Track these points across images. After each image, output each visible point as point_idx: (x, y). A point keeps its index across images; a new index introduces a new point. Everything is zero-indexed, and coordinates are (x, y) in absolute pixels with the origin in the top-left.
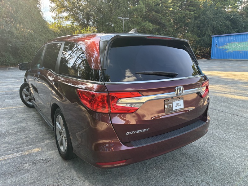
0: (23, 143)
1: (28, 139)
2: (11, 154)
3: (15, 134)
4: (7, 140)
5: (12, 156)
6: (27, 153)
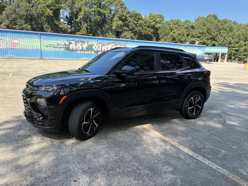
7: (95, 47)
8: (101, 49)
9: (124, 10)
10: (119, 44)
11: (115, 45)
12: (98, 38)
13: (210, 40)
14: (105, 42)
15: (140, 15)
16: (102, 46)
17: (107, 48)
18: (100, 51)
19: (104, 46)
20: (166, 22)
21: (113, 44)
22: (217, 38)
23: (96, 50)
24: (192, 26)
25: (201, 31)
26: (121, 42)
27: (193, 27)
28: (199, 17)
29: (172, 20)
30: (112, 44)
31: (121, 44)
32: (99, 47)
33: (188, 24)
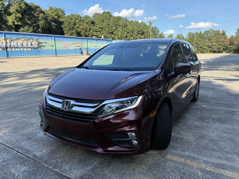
0: (209, 111)
1: (203, 112)
2: (218, 109)
3: (210, 118)
4: (218, 116)
5: (218, 108)
6: (210, 107)
7: (3, 43)
8: (10, 45)
9: (21, 2)
10: (31, 39)
11: (26, 40)
12: (4, 33)
13: (110, 35)
14: (14, 37)
15: (39, 7)
16: (10, 42)
17: (17, 43)
18: (9, 48)
19: (13, 42)
20: (68, 17)
21: (24, 39)
22: (115, 33)
23: (4, 46)
24: (91, 22)
25: (101, 27)
26: (33, 37)
27: (93, 23)
28: (96, 13)
29: (72, 15)
30: (22, 39)
31: (32, 39)
32: (7, 43)
33: (88, 19)
